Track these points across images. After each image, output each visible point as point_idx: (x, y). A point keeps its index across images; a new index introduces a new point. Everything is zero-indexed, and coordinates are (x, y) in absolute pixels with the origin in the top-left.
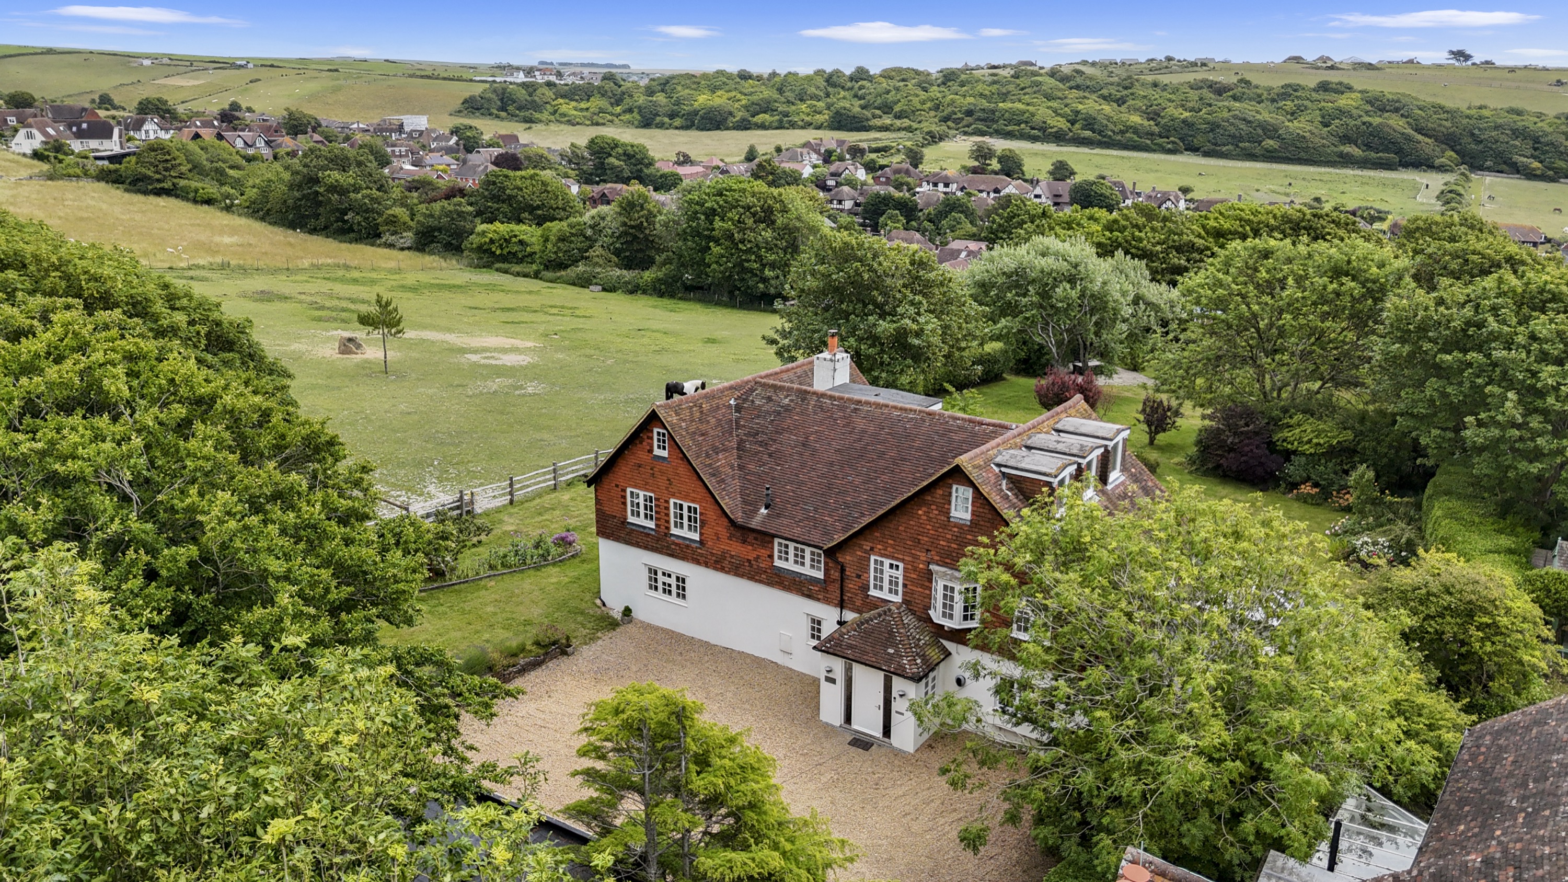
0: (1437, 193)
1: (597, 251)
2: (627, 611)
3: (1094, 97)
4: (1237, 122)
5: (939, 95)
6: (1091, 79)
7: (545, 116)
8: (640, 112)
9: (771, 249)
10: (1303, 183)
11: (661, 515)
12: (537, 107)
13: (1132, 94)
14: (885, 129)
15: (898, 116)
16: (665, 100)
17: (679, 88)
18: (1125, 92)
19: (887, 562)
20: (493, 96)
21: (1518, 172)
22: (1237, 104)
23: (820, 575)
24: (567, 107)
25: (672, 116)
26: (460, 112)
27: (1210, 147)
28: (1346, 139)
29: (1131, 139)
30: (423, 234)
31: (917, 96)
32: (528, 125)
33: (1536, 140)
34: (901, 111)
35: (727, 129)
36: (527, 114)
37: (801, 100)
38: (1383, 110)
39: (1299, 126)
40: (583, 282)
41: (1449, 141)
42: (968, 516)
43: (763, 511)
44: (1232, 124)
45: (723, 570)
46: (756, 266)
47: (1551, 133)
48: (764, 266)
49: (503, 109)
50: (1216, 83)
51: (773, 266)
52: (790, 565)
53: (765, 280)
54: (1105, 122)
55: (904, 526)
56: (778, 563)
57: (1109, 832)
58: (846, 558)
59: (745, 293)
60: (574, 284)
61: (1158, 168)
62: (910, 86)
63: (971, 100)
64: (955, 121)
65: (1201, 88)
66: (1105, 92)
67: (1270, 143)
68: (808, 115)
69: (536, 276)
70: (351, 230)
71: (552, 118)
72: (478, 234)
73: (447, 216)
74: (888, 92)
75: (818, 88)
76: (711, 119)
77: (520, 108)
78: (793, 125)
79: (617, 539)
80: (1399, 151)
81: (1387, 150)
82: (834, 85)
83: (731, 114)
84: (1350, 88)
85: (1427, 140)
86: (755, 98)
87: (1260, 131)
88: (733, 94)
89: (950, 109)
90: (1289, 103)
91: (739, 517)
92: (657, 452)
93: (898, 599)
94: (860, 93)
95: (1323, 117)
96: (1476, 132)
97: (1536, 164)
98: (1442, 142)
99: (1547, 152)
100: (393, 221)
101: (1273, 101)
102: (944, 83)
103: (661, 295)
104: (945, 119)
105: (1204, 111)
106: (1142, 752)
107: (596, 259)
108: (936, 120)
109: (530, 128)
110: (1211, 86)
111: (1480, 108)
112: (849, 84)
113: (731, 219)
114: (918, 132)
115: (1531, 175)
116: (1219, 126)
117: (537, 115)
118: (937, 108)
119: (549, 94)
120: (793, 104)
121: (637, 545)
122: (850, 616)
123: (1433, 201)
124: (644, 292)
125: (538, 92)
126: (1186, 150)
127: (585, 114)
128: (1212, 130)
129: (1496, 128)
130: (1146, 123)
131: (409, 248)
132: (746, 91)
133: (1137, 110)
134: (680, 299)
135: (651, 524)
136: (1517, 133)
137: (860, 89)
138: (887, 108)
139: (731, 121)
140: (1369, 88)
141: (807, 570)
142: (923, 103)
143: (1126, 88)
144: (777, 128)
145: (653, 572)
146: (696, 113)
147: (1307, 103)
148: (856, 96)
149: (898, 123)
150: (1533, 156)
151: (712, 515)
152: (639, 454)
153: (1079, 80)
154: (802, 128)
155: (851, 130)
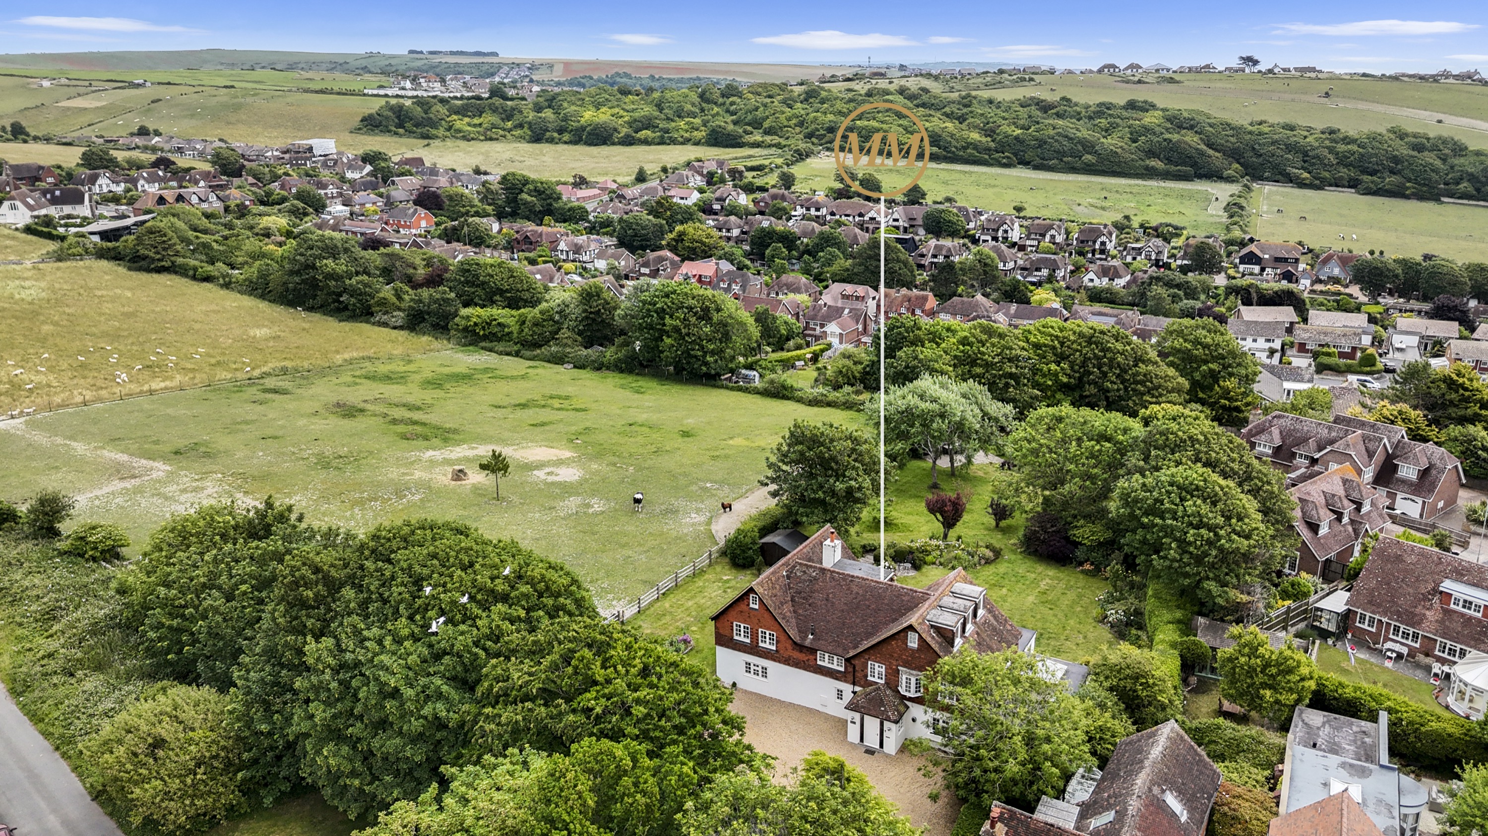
0: (1225, 204)
1: (564, 333)
2: (734, 685)
3: (938, 114)
4: (1060, 139)
5: (803, 112)
6: (935, 97)
7: (441, 132)
8: (530, 128)
9: (710, 340)
10: (1118, 196)
11: (754, 637)
12: (434, 124)
13: (971, 112)
14: (757, 145)
15: (767, 132)
16: (552, 116)
17: (565, 104)
18: (965, 110)
19: (877, 665)
20: (390, 114)
21: (1291, 182)
22: (1060, 122)
23: (842, 669)
24: (461, 123)
25: (561, 131)
26: (360, 129)
27: (1038, 161)
28: (1151, 153)
29: (971, 155)
30: (414, 316)
31: (783, 113)
32: (426, 142)
33: (1305, 154)
34: (770, 128)
35: (613, 144)
36: (425, 130)
37: (679, 117)
38: (1181, 127)
39: (1111, 142)
40: (558, 360)
41: (1235, 155)
42: (916, 646)
43: (810, 637)
44: (1056, 141)
45: (789, 664)
46: (699, 353)
47: (1317, 148)
48: (705, 353)
49: (400, 126)
50: (1042, 101)
51: (713, 353)
52: (826, 664)
53: (706, 364)
54: (949, 139)
55: (884, 649)
56: (819, 663)
57: (987, 792)
58: (856, 662)
59: (690, 373)
60: (549, 361)
61: (996, 183)
62: (776, 103)
63: (831, 117)
64: (818, 137)
65: (1029, 105)
66: (947, 110)
67: (1088, 158)
68: (687, 131)
69: (517, 354)
70: (346, 308)
71: (448, 134)
72: (463, 317)
73: (435, 303)
74: (757, 109)
75: (693, 105)
76: (597, 135)
77: (417, 125)
78: (673, 141)
79: (728, 647)
80: (1194, 165)
81: (1184, 164)
82: (708, 101)
83: (615, 130)
84: (1153, 106)
85: (1217, 154)
86: (636, 115)
87: (1080, 148)
88: (616, 110)
89: (813, 126)
90: (1103, 120)
91: (797, 639)
92: (751, 605)
93: (883, 682)
94: (733, 108)
95: (1131, 134)
96: (1257, 147)
97: (1306, 175)
98: (1229, 156)
99: (1314, 164)
100: (383, 303)
101: (1090, 118)
102: (806, 100)
103: (622, 371)
104: (809, 136)
105: (1033, 128)
106: (997, 763)
107: (565, 341)
108: (801, 136)
109: (428, 145)
110: (1037, 104)
111: (1260, 123)
112: (721, 100)
113: (678, 318)
114: (786, 149)
115: (1301, 184)
116: (1045, 143)
117: (434, 132)
118: (801, 124)
119: (443, 110)
120: (672, 120)
121: (739, 650)
122: (857, 689)
123: (1221, 213)
124: (608, 368)
125: (433, 109)
126: (1019, 163)
127: (479, 129)
128: (1040, 146)
129: (1273, 143)
130: (984, 139)
131: (401, 328)
132: (627, 108)
133: (976, 127)
134: (637, 374)
135: (748, 641)
136: (1290, 148)
137: (732, 104)
138: (757, 124)
139: (616, 137)
140: (1169, 107)
141: (835, 667)
142: (789, 119)
143: (966, 106)
144: (659, 144)
145: (748, 664)
146: (583, 128)
147: (1118, 120)
148: (728, 111)
149: (768, 139)
150: (1303, 168)
151: (783, 638)
152: (742, 606)
153: (925, 98)
154: (682, 143)
155: (727, 146)
